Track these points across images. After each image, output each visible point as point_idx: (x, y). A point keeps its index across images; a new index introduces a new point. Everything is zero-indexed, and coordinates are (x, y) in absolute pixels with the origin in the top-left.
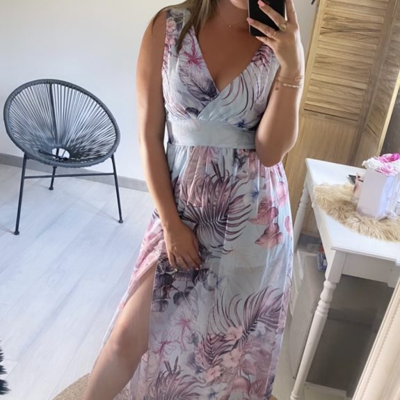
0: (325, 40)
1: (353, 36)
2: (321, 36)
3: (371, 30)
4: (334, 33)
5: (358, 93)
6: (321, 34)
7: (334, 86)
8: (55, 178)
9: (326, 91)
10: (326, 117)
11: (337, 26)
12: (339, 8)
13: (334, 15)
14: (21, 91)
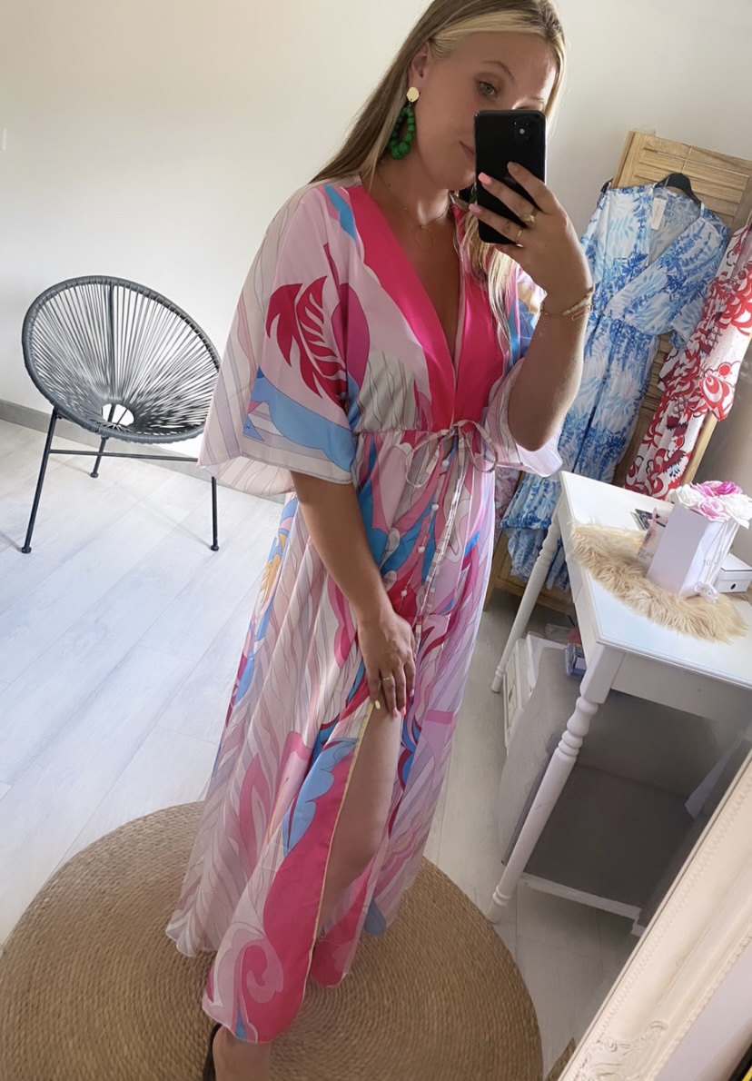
8: (103, 458)
14: (57, 293)
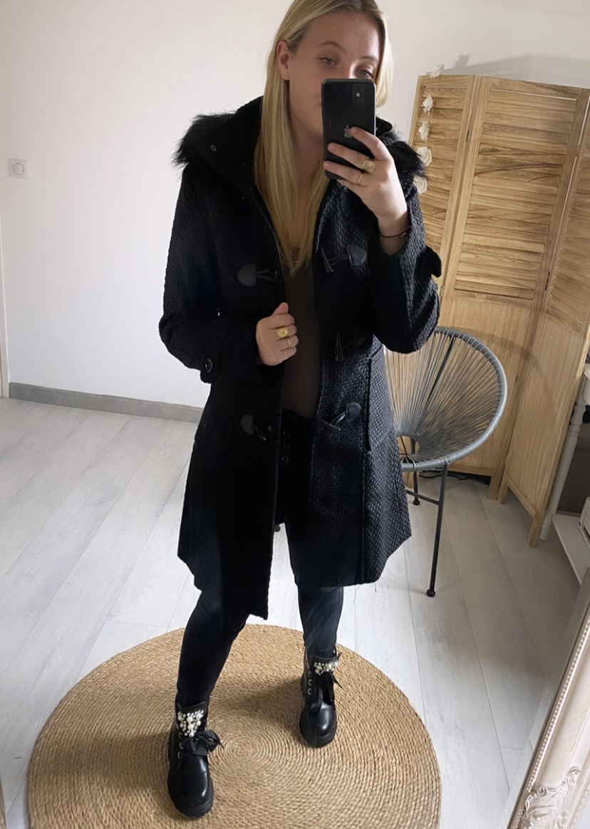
0: (481, 184)
1: (523, 176)
2: (476, 178)
3: (549, 165)
4: (495, 173)
5: (531, 258)
6: (476, 174)
7: (497, 251)
9: (486, 258)
10: (487, 298)
11: (499, 161)
12: (501, 134)
13: (494, 145)
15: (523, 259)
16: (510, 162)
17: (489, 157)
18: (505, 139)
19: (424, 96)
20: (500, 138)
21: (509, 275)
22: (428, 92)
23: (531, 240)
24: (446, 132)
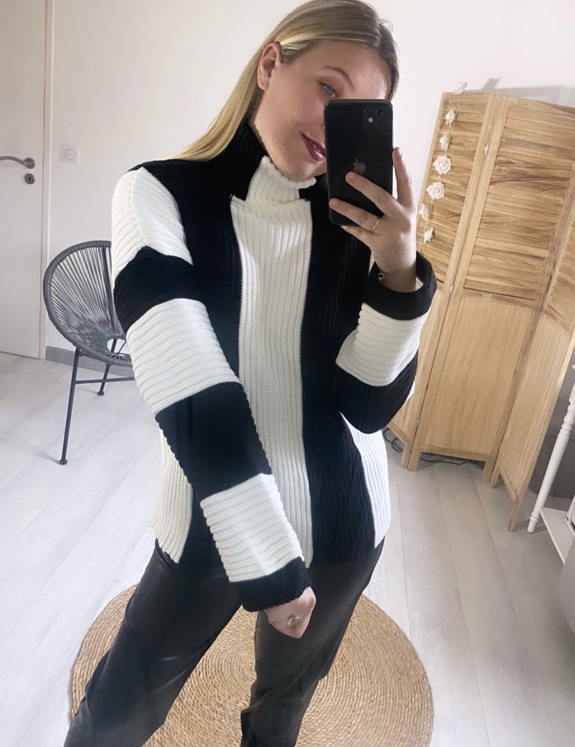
0: (495, 192)
1: (534, 187)
2: (491, 187)
3: (558, 179)
4: (508, 182)
5: (536, 263)
6: (491, 183)
7: (505, 255)
8: (106, 383)
9: (494, 261)
10: (493, 297)
11: (512, 172)
12: (516, 148)
13: (508, 158)
15: (528, 263)
16: (523, 174)
17: (504, 168)
18: (519, 152)
19: (447, 110)
20: (515, 152)
21: (513, 277)
22: (451, 106)
23: (537, 245)
24: (466, 144)
